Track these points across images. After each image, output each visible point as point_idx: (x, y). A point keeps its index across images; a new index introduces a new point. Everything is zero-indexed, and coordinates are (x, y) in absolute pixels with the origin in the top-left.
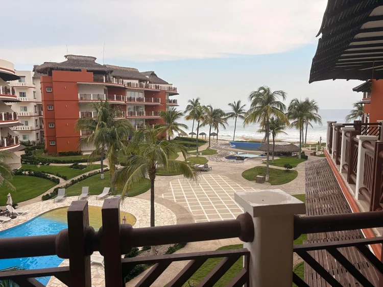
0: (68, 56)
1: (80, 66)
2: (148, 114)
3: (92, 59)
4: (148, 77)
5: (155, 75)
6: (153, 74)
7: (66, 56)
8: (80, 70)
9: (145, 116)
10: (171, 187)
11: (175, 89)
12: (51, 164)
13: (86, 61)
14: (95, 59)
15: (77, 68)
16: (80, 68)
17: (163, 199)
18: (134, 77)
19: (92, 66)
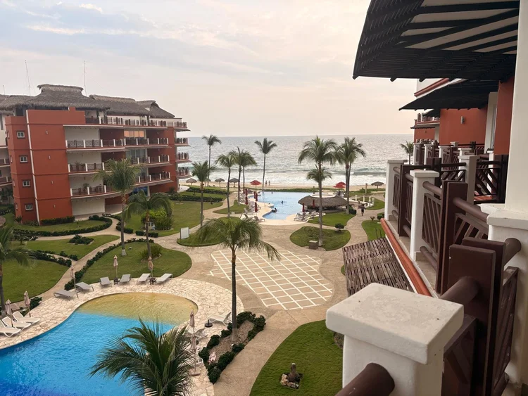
0: (42, 86)
1: (64, 102)
2: (153, 160)
3: (78, 91)
4: (148, 109)
5: (157, 106)
6: (154, 105)
7: (40, 87)
8: (66, 108)
9: (150, 164)
10: (216, 261)
11: (185, 124)
12: (41, 239)
13: (70, 93)
14: (82, 89)
15: (60, 104)
16: (66, 104)
17: (213, 277)
18: (133, 111)
19: (80, 102)
